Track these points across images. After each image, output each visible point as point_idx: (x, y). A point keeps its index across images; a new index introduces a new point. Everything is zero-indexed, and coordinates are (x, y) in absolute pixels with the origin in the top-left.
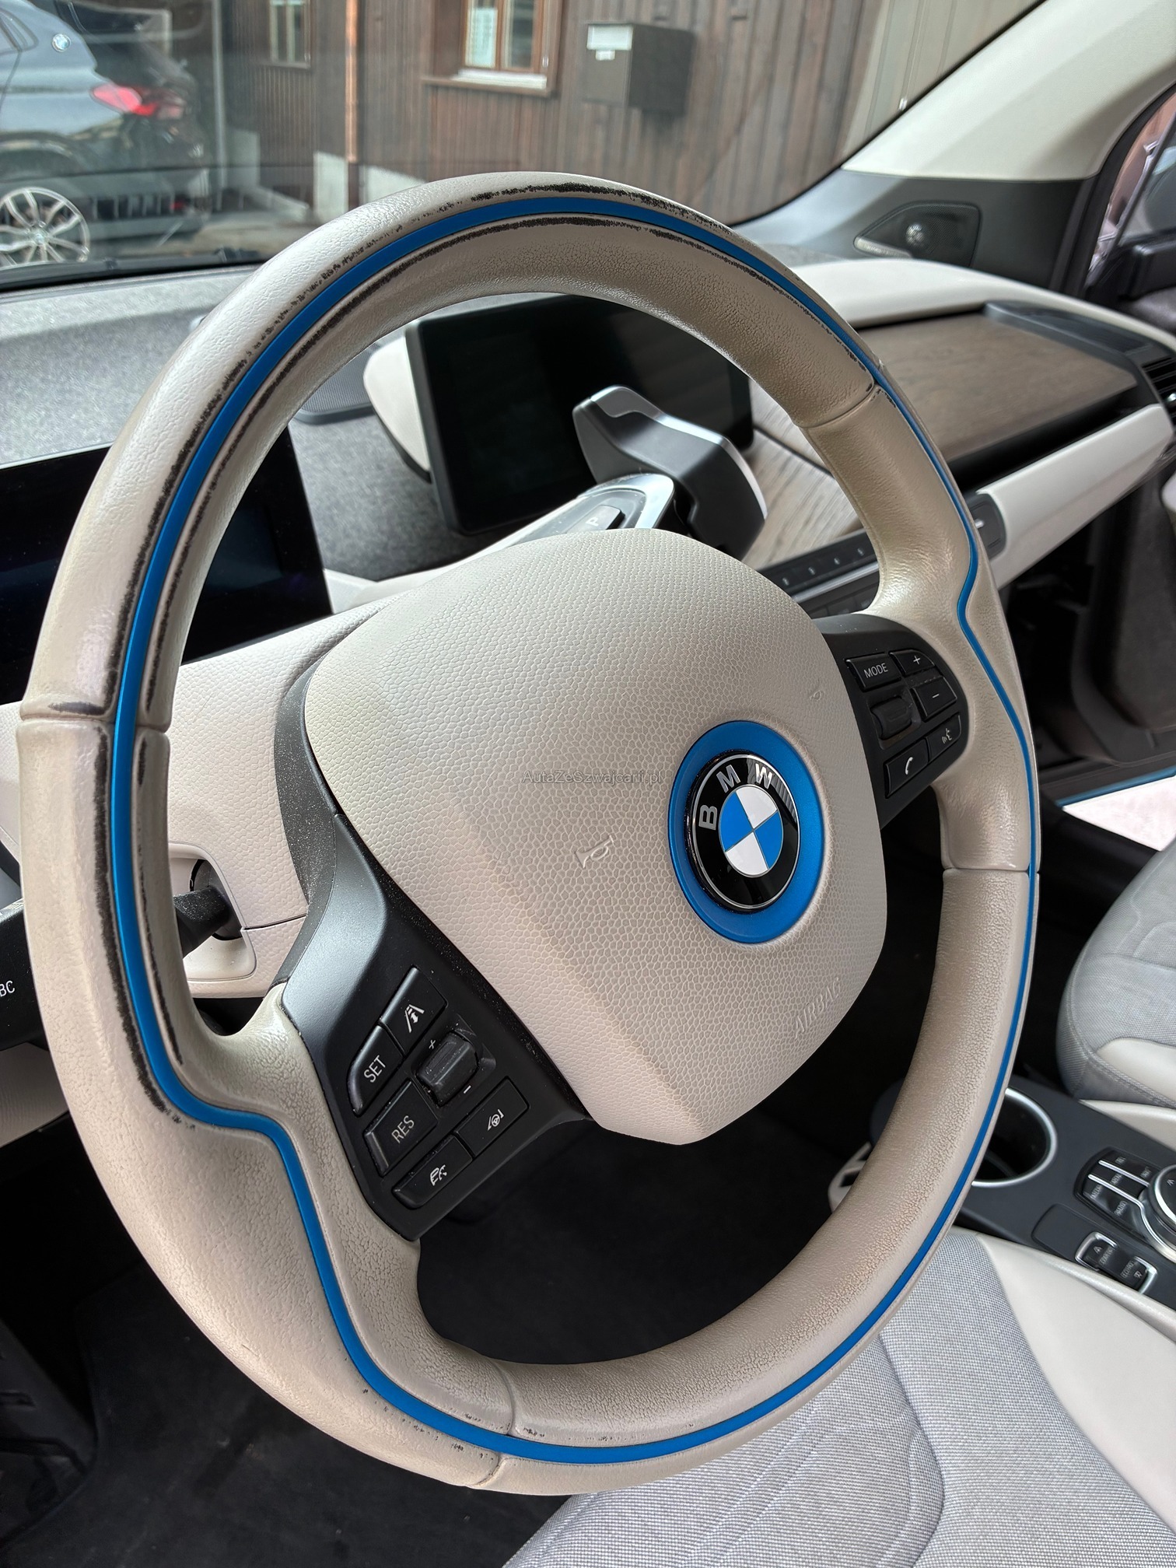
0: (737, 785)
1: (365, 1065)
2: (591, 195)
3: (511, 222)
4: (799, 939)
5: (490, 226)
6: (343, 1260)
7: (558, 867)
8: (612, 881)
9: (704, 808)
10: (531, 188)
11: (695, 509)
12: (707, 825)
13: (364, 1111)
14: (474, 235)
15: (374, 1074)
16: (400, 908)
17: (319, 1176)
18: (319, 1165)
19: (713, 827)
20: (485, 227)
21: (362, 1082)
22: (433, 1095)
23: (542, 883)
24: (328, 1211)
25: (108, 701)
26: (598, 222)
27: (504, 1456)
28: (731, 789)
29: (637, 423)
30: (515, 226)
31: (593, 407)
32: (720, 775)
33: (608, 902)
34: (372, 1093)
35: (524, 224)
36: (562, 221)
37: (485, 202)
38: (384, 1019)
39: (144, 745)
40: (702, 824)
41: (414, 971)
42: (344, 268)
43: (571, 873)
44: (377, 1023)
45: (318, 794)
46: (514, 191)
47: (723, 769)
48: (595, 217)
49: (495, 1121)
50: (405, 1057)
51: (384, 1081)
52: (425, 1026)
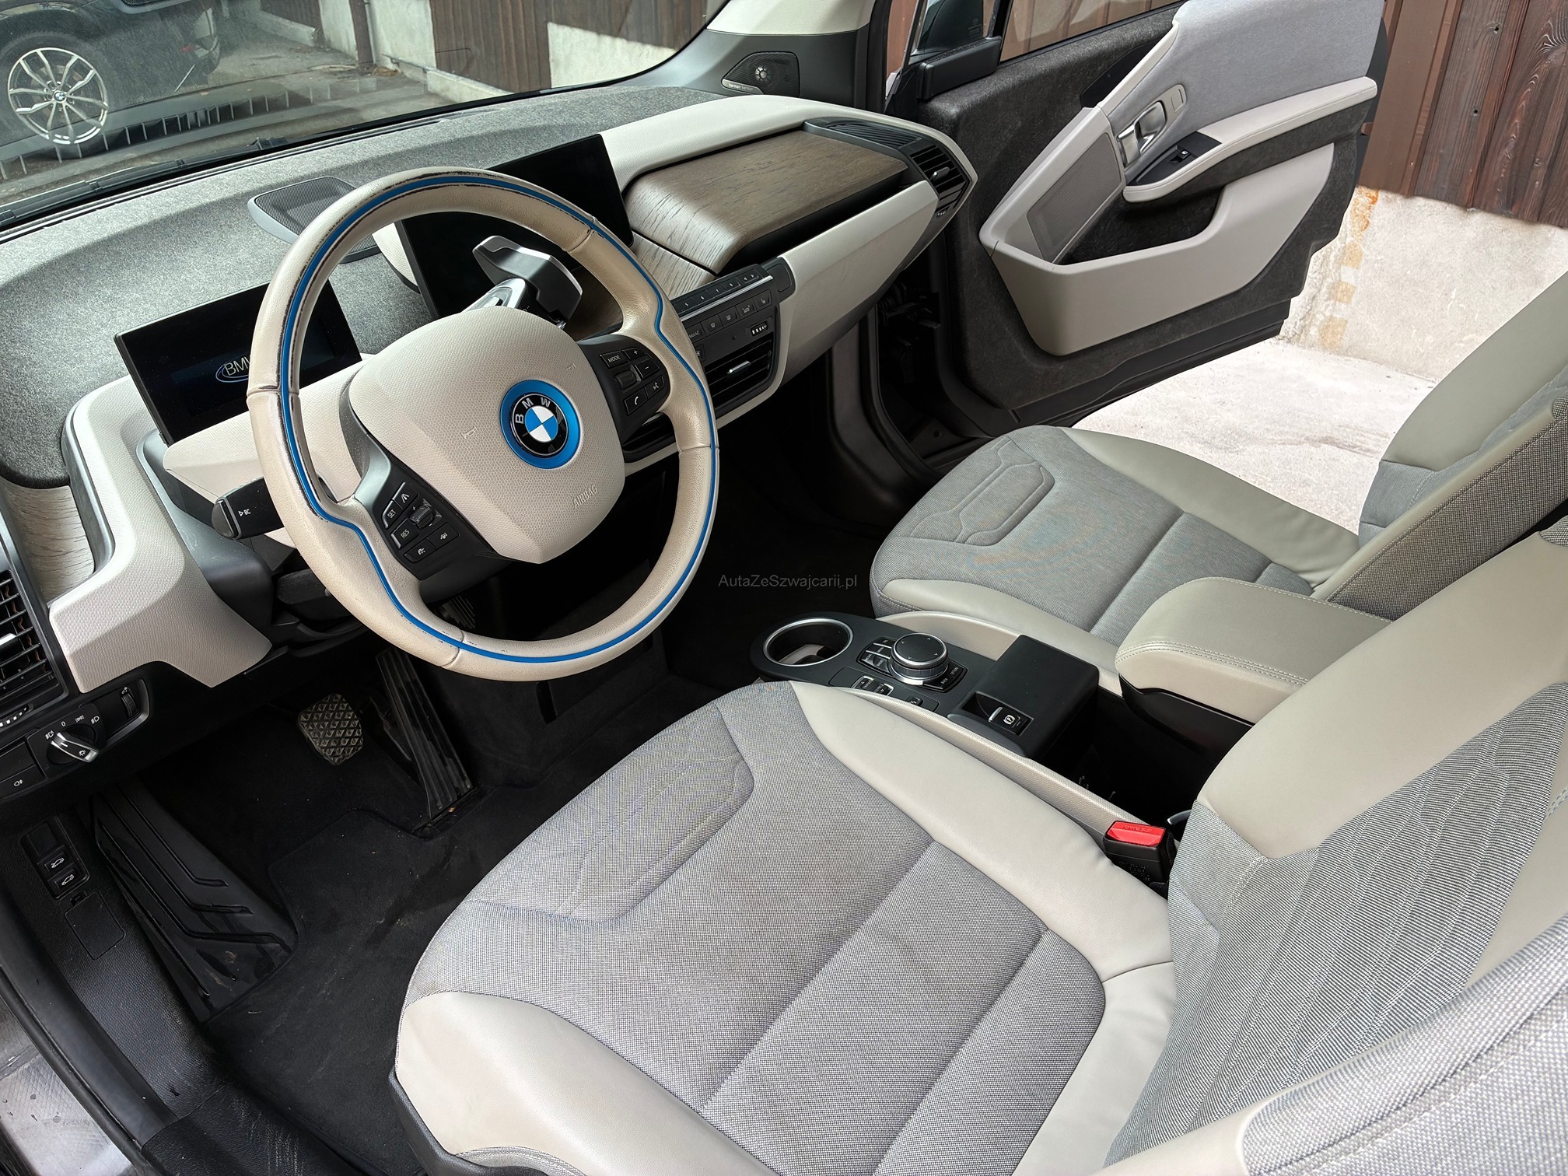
0: (532, 406)
1: (388, 512)
2: (434, 177)
3: (401, 195)
4: (569, 467)
5: (392, 198)
6: (388, 573)
7: (454, 439)
8: (478, 444)
9: (517, 415)
10: (408, 180)
11: (539, 293)
12: (519, 422)
13: (389, 527)
14: (386, 203)
15: (391, 515)
16: (396, 463)
17: (375, 545)
18: (374, 542)
19: (522, 422)
20: (390, 199)
21: (388, 519)
22: (416, 525)
23: (448, 445)
24: (379, 556)
25: (278, 384)
26: (440, 187)
27: (461, 650)
28: (529, 408)
29: (507, 253)
30: (403, 196)
31: (481, 247)
32: (524, 402)
33: (478, 452)
34: (391, 522)
35: (407, 194)
36: (423, 190)
37: (389, 190)
38: (393, 499)
39: (292, 398)
40: (517, 421)
41: (404, 483)
42: (337, 226)
43: (460, 442)
44: (391, 500)
45: (360, 429)
46: (401, 183)
47: (525, 400)
48: (438, 185)
49: (444, 537)
50: (403, 511)
51: (396, 518)
52: (410, 502)
